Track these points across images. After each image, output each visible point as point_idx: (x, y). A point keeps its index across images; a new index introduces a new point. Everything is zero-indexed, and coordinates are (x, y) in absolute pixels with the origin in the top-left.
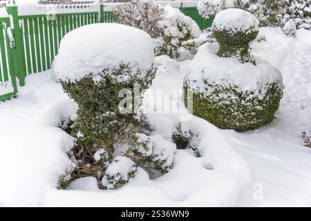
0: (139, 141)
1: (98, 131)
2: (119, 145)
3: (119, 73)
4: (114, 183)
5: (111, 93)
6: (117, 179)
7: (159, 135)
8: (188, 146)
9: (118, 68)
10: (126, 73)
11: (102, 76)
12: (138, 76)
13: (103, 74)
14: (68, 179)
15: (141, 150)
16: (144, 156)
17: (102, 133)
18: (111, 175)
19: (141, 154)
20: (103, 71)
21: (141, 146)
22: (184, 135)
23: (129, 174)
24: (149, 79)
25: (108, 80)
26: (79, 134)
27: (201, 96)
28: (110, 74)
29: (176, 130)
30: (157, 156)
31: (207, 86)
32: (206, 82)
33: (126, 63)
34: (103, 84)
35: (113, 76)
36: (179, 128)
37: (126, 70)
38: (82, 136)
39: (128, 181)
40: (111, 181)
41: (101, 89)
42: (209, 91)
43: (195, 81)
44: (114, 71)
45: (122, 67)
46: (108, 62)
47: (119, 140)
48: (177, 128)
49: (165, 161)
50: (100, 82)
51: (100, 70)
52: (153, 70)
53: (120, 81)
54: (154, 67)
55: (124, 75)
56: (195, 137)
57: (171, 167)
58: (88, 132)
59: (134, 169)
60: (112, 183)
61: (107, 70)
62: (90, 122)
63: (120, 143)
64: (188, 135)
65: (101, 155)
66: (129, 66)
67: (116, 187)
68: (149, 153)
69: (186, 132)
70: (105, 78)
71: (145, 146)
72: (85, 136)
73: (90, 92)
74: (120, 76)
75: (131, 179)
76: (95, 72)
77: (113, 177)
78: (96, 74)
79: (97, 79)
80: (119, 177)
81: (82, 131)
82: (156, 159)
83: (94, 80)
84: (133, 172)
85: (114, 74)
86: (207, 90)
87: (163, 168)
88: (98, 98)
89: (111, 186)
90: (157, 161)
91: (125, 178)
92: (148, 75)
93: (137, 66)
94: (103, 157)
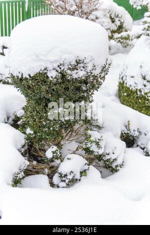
0: (92, 139)
1: (49, 128)
2: (67, 142)
3: (74, 68)
4: (67, 181)
5: (65, 89)
6: (70, 177)
7: (110, 134)
8: (135, 145)
9: (74, 63)
10: (82, 68)
11: (57, 71)
12: (93, 72)
13: (58, 69)
14: (21, 177)
15: (94, 148)
16: (96, 154)
17: (54, 130)
18: (64, 173)
19: (92, 152)
20: (59, 66)
21: (94, 144)
22: (132, 133)
23: (81, 173)
24: (103, 75)
25: (63, 75)
26: (29, 131)
27: (139, 93)
28: (66, 70)
29: (124, 128)
30: (108, 154)
31: (145, 82)
32: (144, 78)
33: (82, 58)
34: (58, 79)
35: (69, 72)
36: (127, 126)
37: (82, 65)
38: (32, 132)
39: (80, 180)
40: (64, 179)
41: (55, 84)
42: (147, 87)
43: (133, 77)
44: (70, 66)
45: (78, 62)
46: (64, 56)
47: (67, 138)
48: (126, 126)
49: (115, 160)
50: (56, 78)
51: (56, 65)
52: (107, 66)
53: (75, 76)
54: (108, 62)
55: (79, 71)
56: (143, 135)
57: (122, 165)
58: (38, 128)
59: (87, 167)
60: (64, 181)
61: (63, 65)
62: (40, 118)
63: (67, 140)
64: (137, 134)
65: (53, 152)
66: (85, 62)
67: (68, 185)
68: (101, 152)
69: (134, 131)
70: (61, 73)
71: (97, 144)
72: (35, 133)
73: (44, 88)
74: (75, 71)
75: (83, 178)
76: (50, 67)
77: (66, 175)
78: (51, 68)
79: (52, 74)
80: (72, 175)
81: (32, 127)
82: (108, 157)
83: (49, 75)
84: (85, 171)
85: (69, 69)
86: (145, 86)
87: (114, 167)
88: (51, 94)
89: (64, 184)
90: (108, 160)
91: (78, 176)
92: (102, 70)
93: (93, 61)
94: (55, 154)
